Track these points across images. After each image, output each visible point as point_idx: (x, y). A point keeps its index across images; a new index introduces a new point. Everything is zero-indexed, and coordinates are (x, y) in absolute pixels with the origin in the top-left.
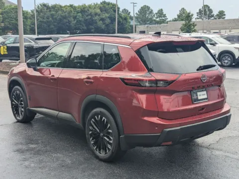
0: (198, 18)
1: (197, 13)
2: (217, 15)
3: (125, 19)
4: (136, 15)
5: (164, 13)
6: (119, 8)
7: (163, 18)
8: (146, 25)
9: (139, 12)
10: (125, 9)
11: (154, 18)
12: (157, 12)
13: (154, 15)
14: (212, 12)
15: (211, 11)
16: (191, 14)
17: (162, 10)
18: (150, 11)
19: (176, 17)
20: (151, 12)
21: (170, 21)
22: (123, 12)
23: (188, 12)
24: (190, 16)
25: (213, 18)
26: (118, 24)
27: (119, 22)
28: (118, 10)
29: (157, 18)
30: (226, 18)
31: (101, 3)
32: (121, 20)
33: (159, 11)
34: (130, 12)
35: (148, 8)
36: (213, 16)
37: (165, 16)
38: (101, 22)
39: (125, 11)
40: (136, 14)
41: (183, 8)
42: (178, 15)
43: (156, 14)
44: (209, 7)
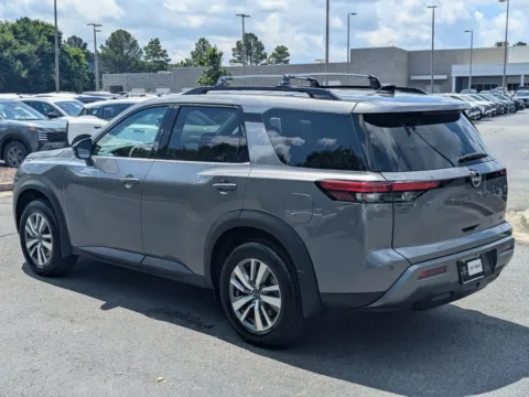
0: (235, 61)
1: (233, 50)
2: (274, 55)
3: (77, 58)
4: (100, 51)
5: (163, 48)
6: (60, 34)
7: (162, 59)
8: (125, 75)
9: (107, 44)
10: (74, 37)
11: (142, 59)
12: (146, 45)
13: (141, 52)
14: (263, 49)
15: (260, 47)
16: (218, 52)
17: (157, 41)
18: (131, 42)
19: (190, 57)
20: (134, 44)
21: (177, 66)
22: (69, 42)
23: (213, 46)
24: (216, 56)
25: (264, 61)
26: (60, 71)
27: (63, 64)
28: (60, 38)
29: (147, 58)
30: (290, 63)
31: (18, 22)
32: (68, 60)
33: (152, 43)
34: (86, 44)
35: (128, 36)
36: (264, 56)
37: (164, 54)
38: (19, 63)
39: (75, 41)
40: (102, 47)
41: (203, 40)
42: (192, 53)
43: (146, 49)
44: (256, 39)
